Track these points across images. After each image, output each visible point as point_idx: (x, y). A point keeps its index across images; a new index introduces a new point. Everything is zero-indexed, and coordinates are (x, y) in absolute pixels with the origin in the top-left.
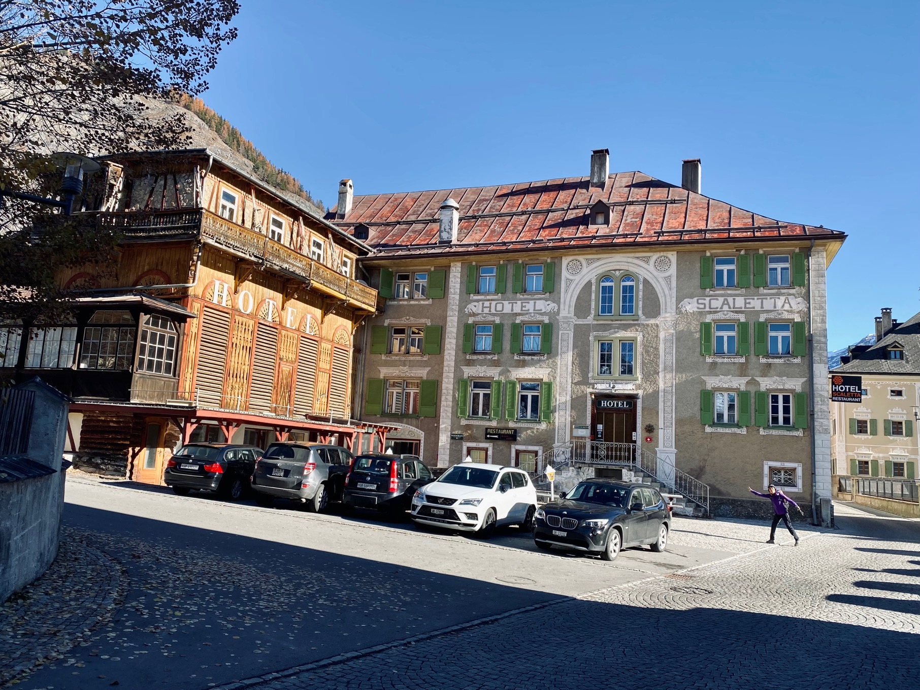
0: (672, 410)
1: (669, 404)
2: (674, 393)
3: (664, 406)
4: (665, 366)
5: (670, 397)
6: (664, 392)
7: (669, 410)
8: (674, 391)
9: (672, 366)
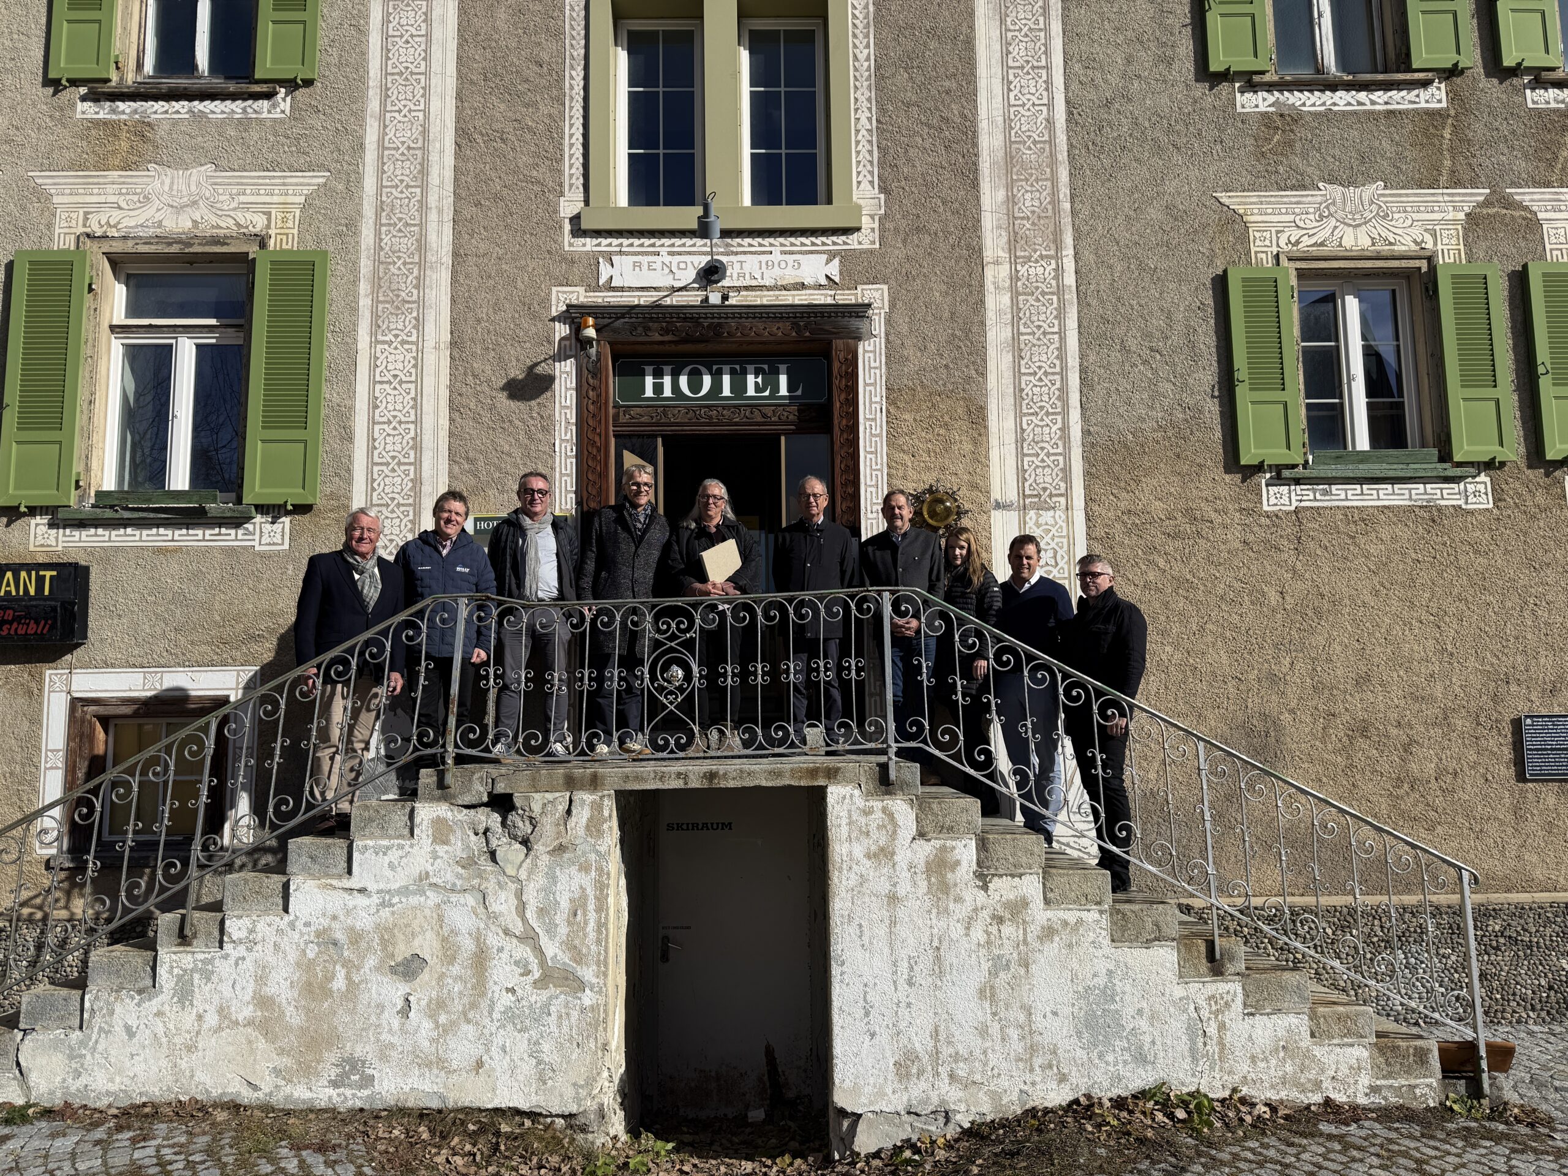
0: (1064, 390)
1: (1045, 357)
2: (1071, 296)
3: (1017, 374)
4: (1009, 143)
5: (1046, 317)
6: (1015, 294)
7: (1043, 393)
8: (1070, 279)
9: (1052, 141)
